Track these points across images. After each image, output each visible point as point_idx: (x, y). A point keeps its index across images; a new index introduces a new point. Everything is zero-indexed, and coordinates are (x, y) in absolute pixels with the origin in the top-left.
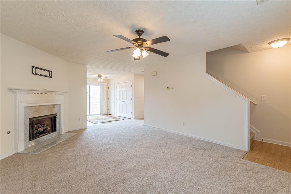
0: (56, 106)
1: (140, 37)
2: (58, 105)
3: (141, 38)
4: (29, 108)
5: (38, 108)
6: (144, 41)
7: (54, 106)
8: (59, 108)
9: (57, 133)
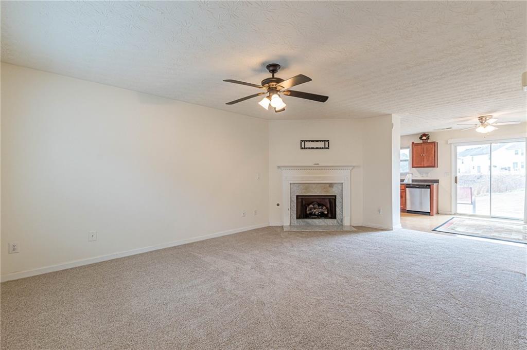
0: (335, 186)
1: (273, 76)
2: (339, 185)
3: (275, 77)
4: (297, 185)
5: (307, 185)
6: (279, 81)
7: (331, 185)
8: (341, 189)
9: (337, 222)
